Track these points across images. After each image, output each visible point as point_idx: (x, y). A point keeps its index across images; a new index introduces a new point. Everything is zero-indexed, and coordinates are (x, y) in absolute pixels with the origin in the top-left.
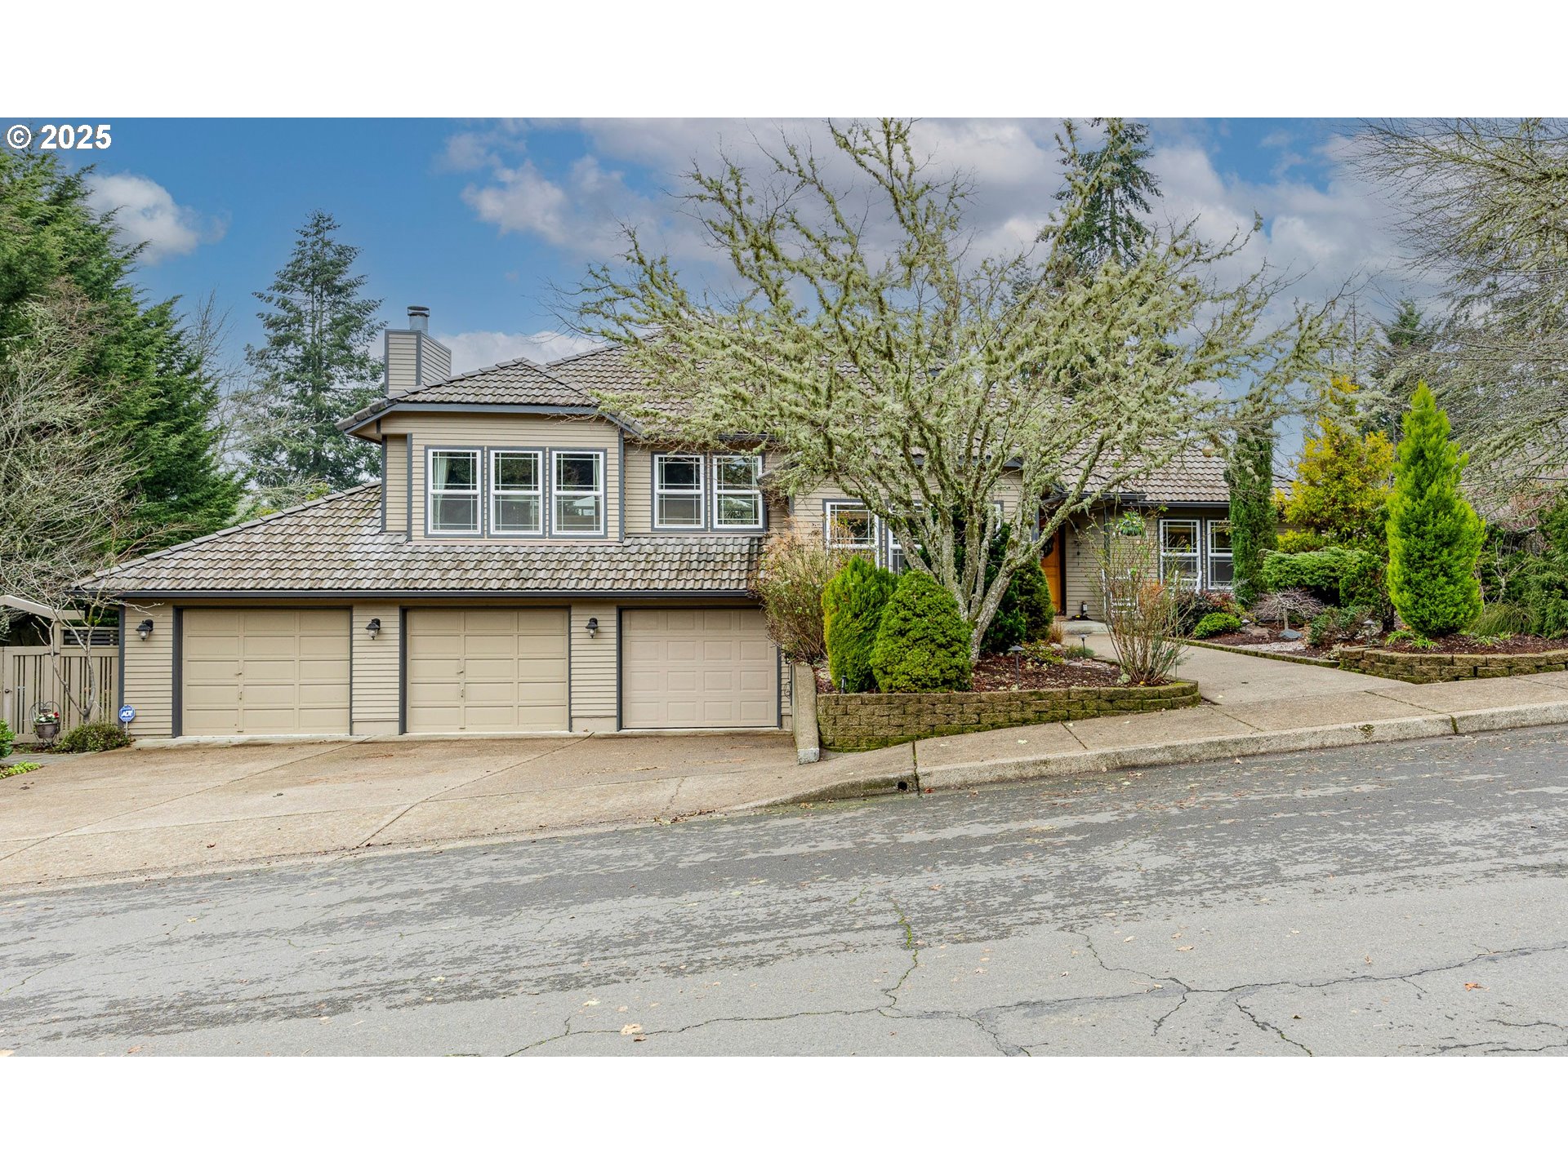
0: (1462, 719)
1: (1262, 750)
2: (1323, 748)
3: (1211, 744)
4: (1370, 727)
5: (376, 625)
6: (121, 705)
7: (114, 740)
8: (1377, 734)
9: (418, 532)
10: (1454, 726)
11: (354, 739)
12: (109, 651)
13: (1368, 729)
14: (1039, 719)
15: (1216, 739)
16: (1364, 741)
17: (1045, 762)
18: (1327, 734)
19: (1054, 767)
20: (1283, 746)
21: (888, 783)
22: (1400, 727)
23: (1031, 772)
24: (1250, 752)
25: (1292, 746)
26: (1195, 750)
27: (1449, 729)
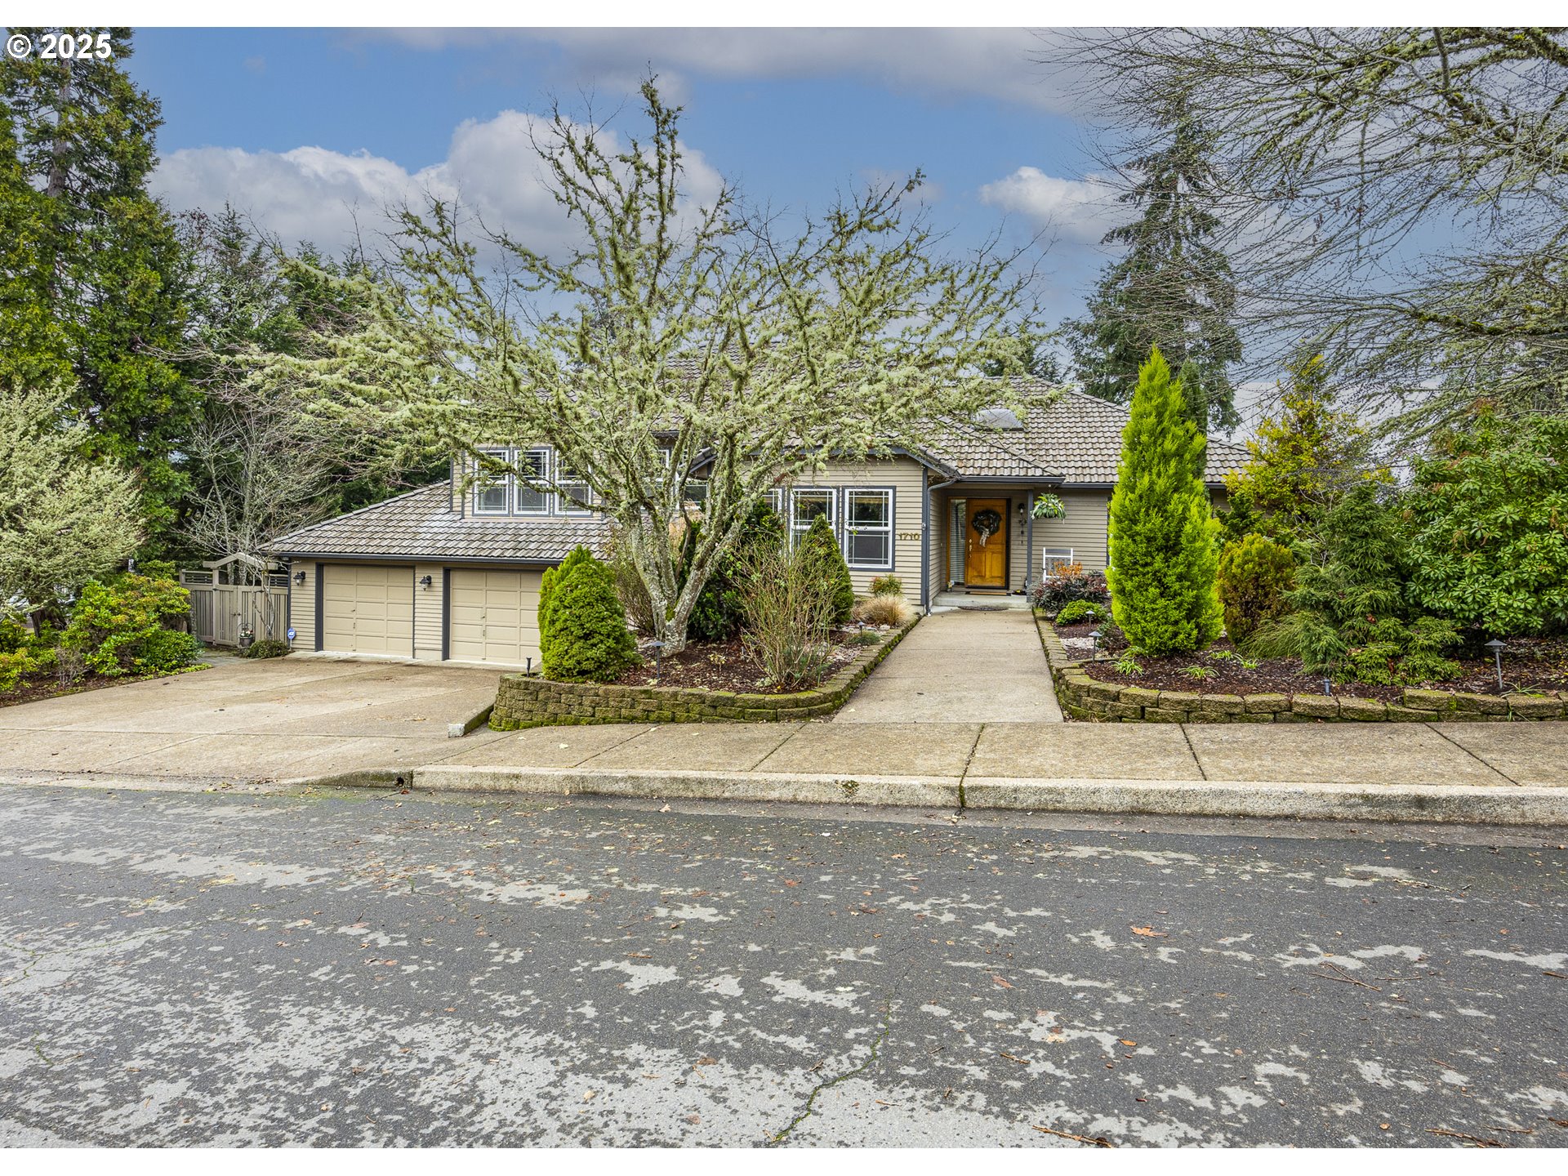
0: (973, 789)
1: (727, 795)
2: (794, 802)
3: (674, 780)
4: (854, 784)
5: (428, 581)
6: (288, 626)
7: (277, 651)
8: (861, 794)
9: (467, 512)
10: (962, 796)
11: (415, 661)
12: (283, 591)
13: (851, 787)
14: (646, 719)
15: (680, 774)
16: (843, 800)
17: (517, 777)
18: (801, 786)
19: (523, 783)
20: (750, 793)
21: (389, 776)
22: (891, 790)
23: (503, 785)
24: (712, 795)
25: (759, 795)
26: (657, 785)
27: (953, 800)
